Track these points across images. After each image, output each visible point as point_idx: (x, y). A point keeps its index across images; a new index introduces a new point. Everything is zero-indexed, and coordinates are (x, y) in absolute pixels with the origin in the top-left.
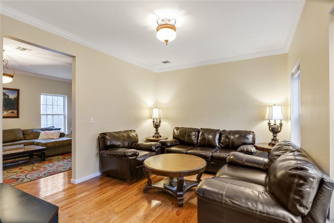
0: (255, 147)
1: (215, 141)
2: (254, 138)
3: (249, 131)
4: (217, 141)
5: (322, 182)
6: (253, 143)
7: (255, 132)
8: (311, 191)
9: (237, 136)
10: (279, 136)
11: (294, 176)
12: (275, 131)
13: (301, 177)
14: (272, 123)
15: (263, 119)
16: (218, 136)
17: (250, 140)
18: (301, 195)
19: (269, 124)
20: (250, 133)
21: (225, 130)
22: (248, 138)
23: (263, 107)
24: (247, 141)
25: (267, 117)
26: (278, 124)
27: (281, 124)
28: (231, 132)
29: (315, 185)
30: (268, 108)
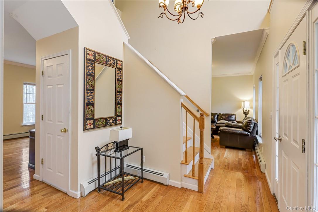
0: (236, 121)
1: (215, 119)
2: (235, 117)
3: (233, 113)
4: (216, 119)
5: (255, 124)
6: (235, 120)
7: (236, 115)
8: (252, 126)
9: (227, 116)
10: (248, 116)
11: (248, 122)
12: (246, 114)
13: (250, 123)
14: (245, 110)
15: (240, 108)
16: (216, 116)
17: (234, 118)
18: (250, 127)
19: (243, 110)
20: (233, 115)
21: (220, 114)
22: (232, 117)
23: (240, 101)
24: (232, 119)
25: (242, 107)
26: (248, 110)
27: (249, 110)
28: (223, 115)
29: (253, 125)
30: (243, 102)
